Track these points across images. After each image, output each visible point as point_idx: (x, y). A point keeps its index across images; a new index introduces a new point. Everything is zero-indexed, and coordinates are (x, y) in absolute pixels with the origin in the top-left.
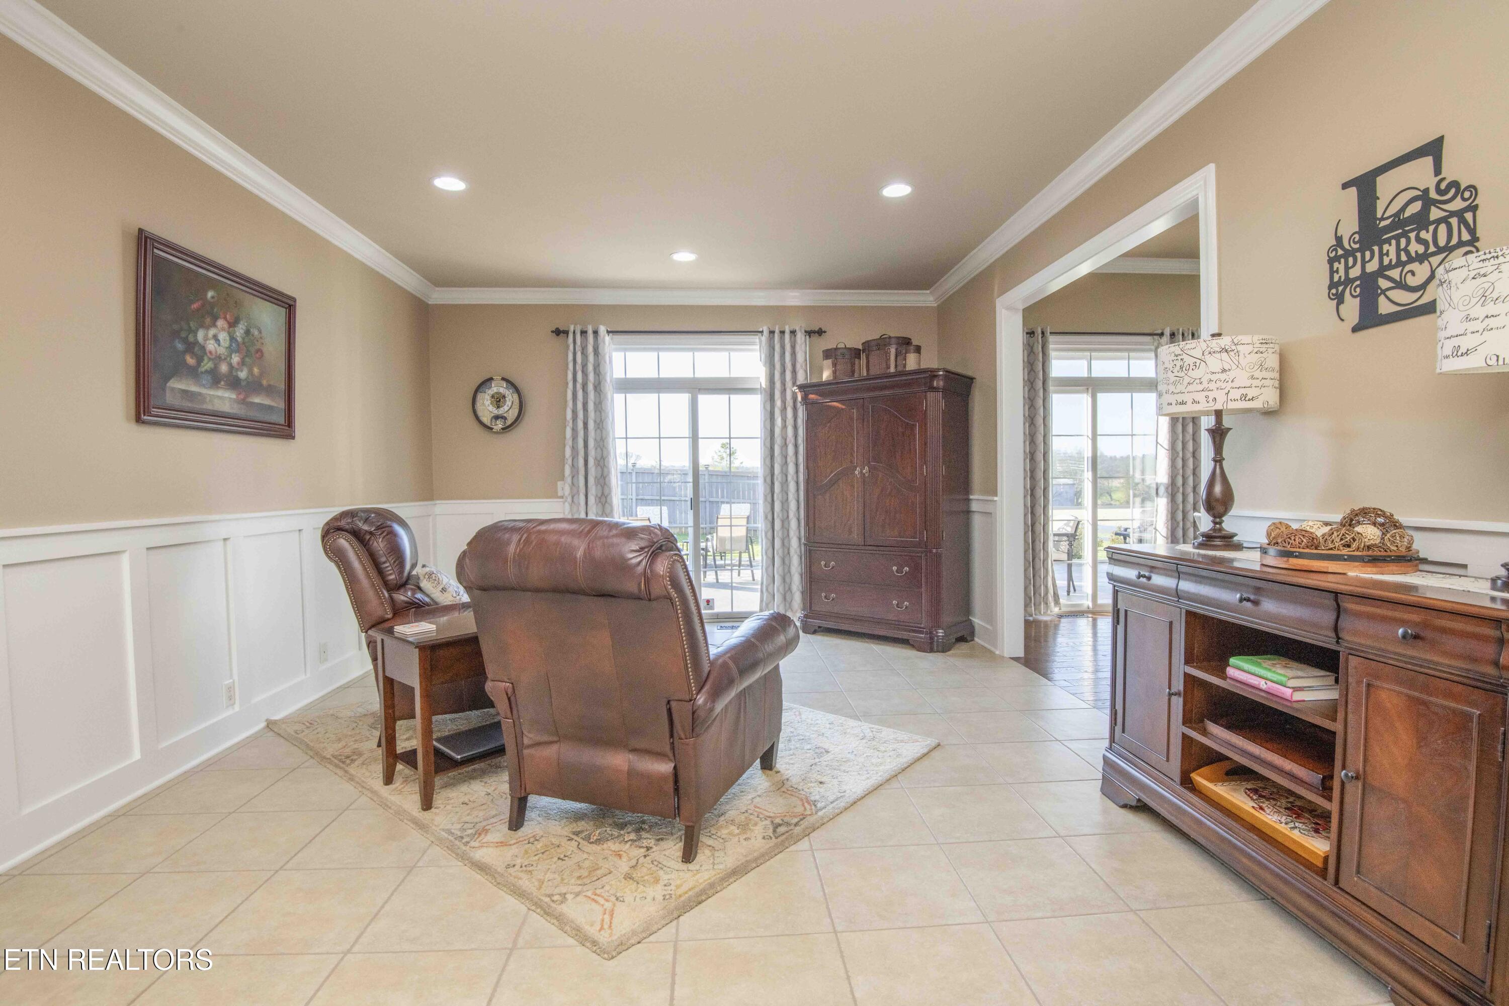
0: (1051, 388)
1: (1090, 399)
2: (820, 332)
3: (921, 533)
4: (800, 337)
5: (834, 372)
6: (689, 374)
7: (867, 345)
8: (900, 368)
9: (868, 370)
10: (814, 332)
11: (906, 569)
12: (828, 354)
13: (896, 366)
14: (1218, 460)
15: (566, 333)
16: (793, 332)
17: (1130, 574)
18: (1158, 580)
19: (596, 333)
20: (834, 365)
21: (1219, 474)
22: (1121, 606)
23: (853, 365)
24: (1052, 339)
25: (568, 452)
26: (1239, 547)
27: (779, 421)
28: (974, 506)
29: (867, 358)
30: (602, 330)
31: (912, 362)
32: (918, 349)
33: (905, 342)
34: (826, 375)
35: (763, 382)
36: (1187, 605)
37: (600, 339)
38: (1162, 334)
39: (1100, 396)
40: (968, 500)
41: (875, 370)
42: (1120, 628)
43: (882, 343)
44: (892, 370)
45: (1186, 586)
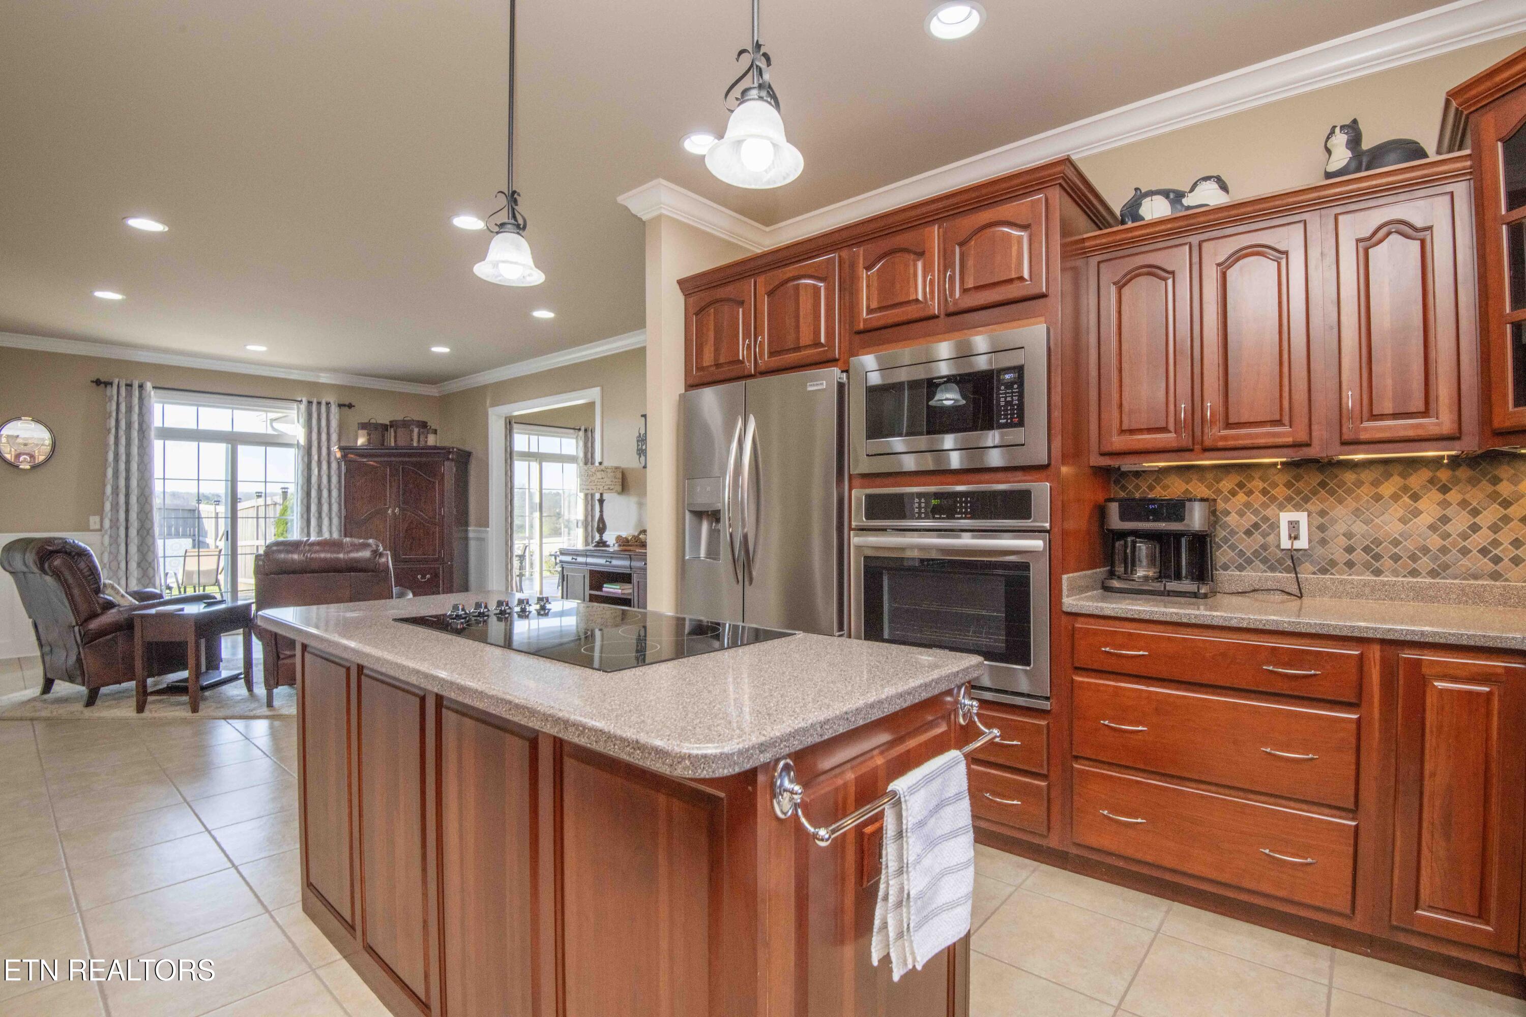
0: (515, 458)
1: (538, 466)
2: (350, 406)
3: (440, 552)
4: (334, 409)
5: (369, 440)
6: (228, 428)
7: (393, 424)
8: (422, 444)
9: (395, 441)
10: (344, 405)
11: (428, 576)
12: (363, 426)
13: (419, 441)
14: (601, 511)
15: (111, 384)
16: (328, 404)
17: (568, 558)
18: (580, 559)
19: (141, 387)
20: (369, 434)
21: (601, 519)
22: (565, 573)
23: (383, 436)
24: (515, 426)
25: (109, 490)
26: (608, 546)
27: (315, 471)
28: (471, 535)
29: (395, 432)
30: (149, 385)
31: (431, 440)
32: (435, 432)
33: (423, 425)
34: (361, 441)
35: (302, 441)
36: (589, 568)
37: (144, 394)
38: (580, 429)
39: (544, 464)
40: (467, 531)
41: (401, 443)
42: (565, 583)
43: (406, 424)
44: (415, 444)
45: (590, 560)
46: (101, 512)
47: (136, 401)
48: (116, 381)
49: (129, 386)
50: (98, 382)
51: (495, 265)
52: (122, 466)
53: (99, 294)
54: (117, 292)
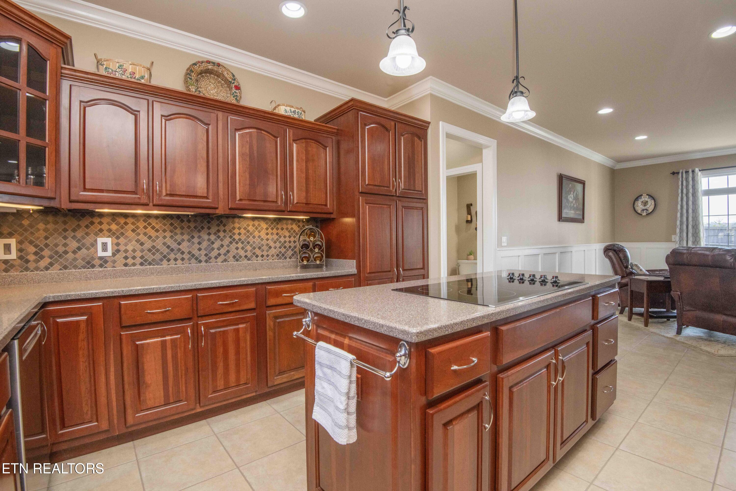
15: (678, 173)
19: (693, 171)
25: (678, 223)
30: (697, 170)
37: (695, 174)
46: (675, 233)
47: (690, 179)
48: (681, 171)
49: (687, 172)
50: (673, 173)
51: (511, 114)
52: (685, 211)
53: (638, 138)
54: (644, 135)
